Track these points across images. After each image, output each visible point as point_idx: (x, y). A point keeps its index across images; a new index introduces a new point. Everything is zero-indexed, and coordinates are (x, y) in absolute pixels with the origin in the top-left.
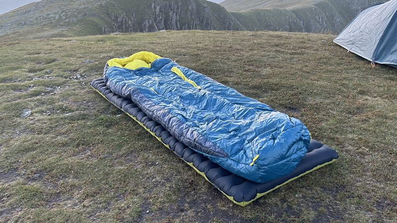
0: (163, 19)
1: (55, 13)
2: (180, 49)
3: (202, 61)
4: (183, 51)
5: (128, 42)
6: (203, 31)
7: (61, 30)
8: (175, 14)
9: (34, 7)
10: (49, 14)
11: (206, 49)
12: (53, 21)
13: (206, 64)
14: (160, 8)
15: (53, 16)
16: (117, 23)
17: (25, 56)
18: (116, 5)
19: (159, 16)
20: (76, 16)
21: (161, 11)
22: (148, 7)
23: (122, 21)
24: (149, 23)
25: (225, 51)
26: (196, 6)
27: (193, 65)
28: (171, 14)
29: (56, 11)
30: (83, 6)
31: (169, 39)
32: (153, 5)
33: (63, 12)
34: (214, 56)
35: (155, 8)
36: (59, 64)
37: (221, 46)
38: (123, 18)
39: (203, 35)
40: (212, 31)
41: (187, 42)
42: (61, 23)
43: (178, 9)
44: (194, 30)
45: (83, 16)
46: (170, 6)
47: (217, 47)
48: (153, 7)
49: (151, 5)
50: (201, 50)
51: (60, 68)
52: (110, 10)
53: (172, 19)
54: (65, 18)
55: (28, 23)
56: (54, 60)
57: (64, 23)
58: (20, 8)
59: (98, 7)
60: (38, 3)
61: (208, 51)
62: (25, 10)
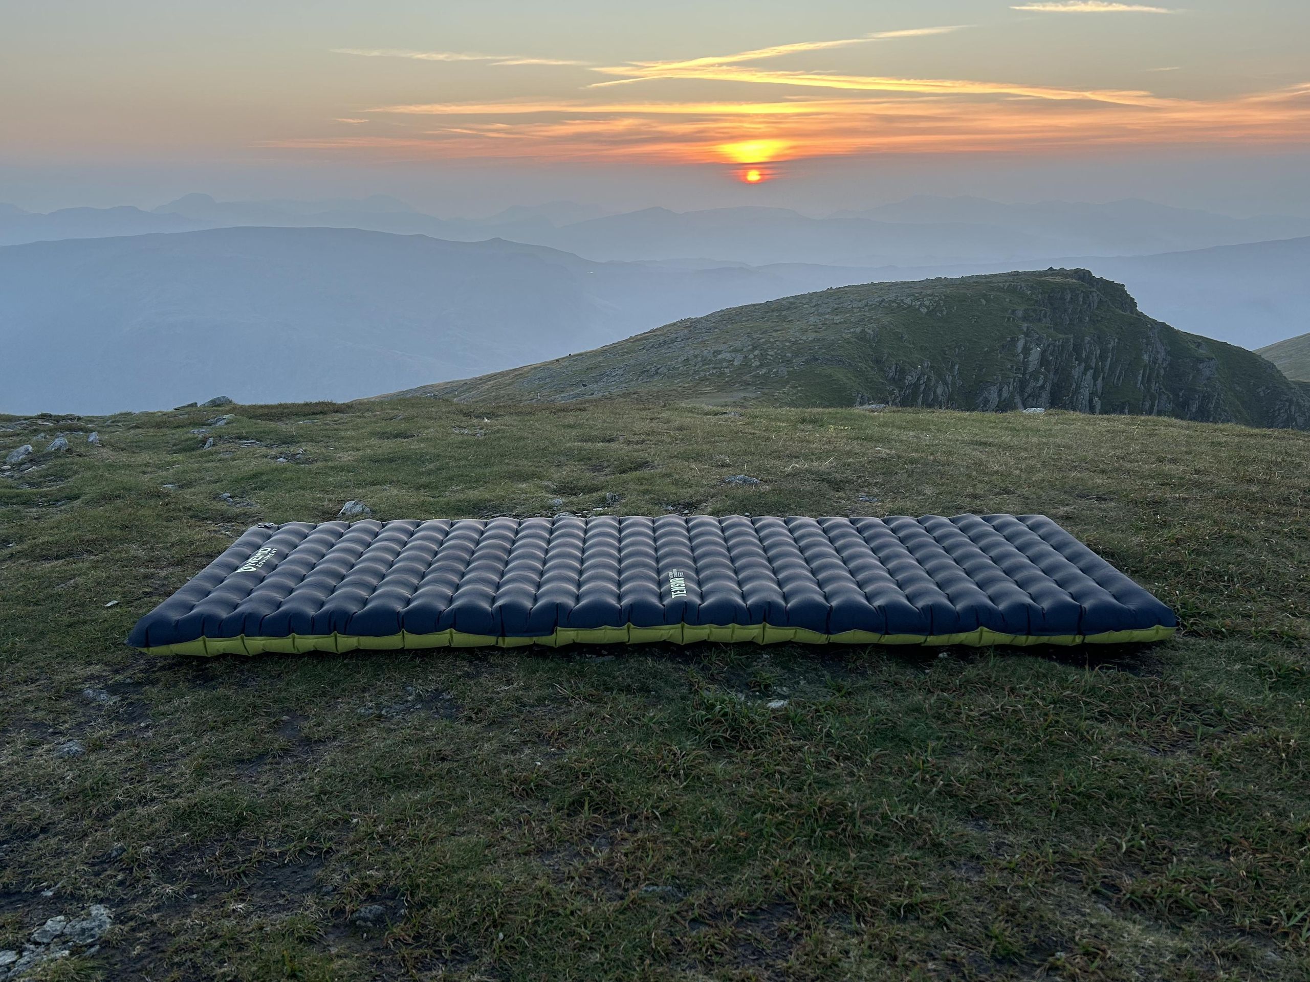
0: (1048, 387)
1: (736, 351)
2: (1085, 474)
3: (1177, 531)
4: (1099, 481)
5: (896, 432)
6: (1192, 423)
7: (742, 395)
8: (1090, 373)
9: (686, 331)
10: (719, 352)
11: (1198, 485)
12: (727, 370)
13: (1193, 545)
14: (1043, 353)
15: (728, 356)
16: (901, 389)
17: (568, 445)
18: (906, 337)
19: (1035, 376)
20: (789, 361)
21: (1043, 361)
22: (1003, 346)
23: (916, 385)
24: (1000, 395)
25: (1286, 501)
26: (1168, 353)
27: (1136, 540)
28: (1076, 373)
29: (738, 344)
30: (811, 336)
31: (1053, 436)
32: (1020, 344)
33: (755, 348)
34: (1235, 518)
35: (1027, 350)
36: (651, 480)
37: (1267, 483)
38: (923, 374)
39: (1190, 437)
40: (1228, 426)
41: (1119, 452)
42: (744, 378)
43: (1102, 357)
44: (1153, 417)
45: (806, 362)
46: (1077, 348)
47: (1250, 481)
48: (1020, 349)
49: (1014, 341)
50: (1174, 487)
51: (645, 492)
52: (886, 351)
53: (1078, 387)
54: (758, 363)
55: (663, 370)
56: (643, 465)
57: (755, 376)
58: (654, 331)
59: (853, 340)
60: (698, 320)
61: (1210, 495)
62: (662, 339)
